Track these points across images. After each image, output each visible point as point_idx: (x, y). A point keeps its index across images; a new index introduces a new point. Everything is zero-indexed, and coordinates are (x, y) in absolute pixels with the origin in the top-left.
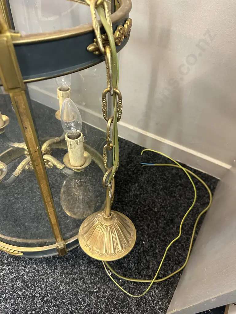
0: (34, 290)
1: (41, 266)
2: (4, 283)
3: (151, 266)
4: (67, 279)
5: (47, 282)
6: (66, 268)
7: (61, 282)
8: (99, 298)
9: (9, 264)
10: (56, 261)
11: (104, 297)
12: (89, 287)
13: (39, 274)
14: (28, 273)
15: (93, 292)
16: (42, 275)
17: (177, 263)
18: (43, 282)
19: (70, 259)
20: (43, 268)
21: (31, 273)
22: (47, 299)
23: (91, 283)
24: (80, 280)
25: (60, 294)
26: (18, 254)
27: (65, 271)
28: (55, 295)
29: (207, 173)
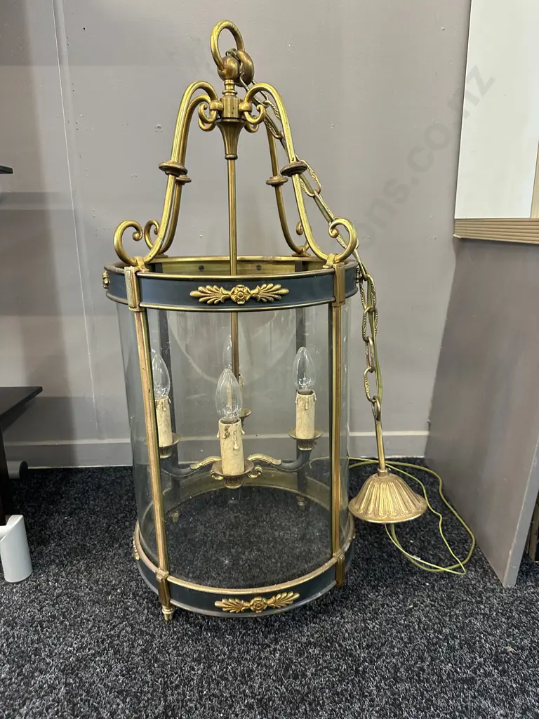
0: (340, 645)
4: (366, 614)
5: (347, 631)
6: (353, 606)
7: (364, 621)
8: (423, 610)
9: (276, 641)
11: (426, 606)
12: (400, 607)
13: (327, 629)
14: (312, 636)
15: (411, 609)
16: (332, 628)
17: (464, 541)
18: (342, 633)
19: (349, 596)
20: (325, 620)
21: (316, 633)
22: (367, 645)
23: (399, 603)
24: (383, 607)
25: (376, 631)
26: (293, 596)
27: (355, 609)
28: (371, 636)
29: (404, 457)
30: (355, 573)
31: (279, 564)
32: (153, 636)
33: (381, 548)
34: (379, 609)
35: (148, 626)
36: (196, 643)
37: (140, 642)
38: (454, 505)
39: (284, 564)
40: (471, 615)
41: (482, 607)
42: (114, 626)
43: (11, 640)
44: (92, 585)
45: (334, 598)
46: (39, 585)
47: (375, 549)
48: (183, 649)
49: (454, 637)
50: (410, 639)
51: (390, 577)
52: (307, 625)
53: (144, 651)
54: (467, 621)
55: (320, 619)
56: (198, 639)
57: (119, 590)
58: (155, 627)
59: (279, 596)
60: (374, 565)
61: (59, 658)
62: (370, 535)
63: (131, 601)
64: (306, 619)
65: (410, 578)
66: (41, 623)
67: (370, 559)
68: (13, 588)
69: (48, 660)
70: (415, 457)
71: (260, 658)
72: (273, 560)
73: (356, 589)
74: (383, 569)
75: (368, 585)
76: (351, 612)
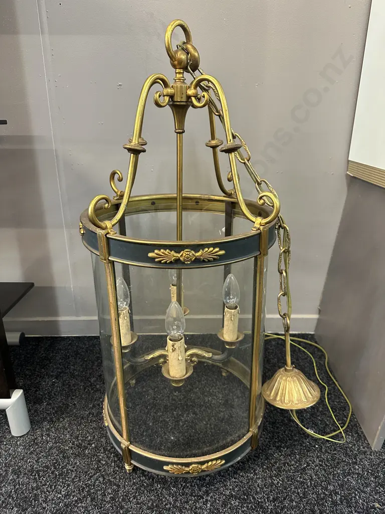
0: (254, 498)
2: (219, 512)
3: (328, 423)
4: (273, 472)
5: (258, 486)
6: (263, 464)
7: (271, 477)
8: (314, 469)
9: (207, 493)
11: (316, 466)
12: (297, 466)
13: (244, 483)
14: (233, 489)
15: (304, 468)
16: (248, 483)
17: (343, 409)
18: (255, 487)
19: (259, 455)
20: (242, 476)
21: (236, 487)
22: (273, 498)
23: (296, 462)
24: (285, 465)
25: (279, 487)
26: (221, 462)
27: (265, 467)
28: (276, 490)
29: (300, 332)
30: (264, 435)
31: (209, 426)
32: (118, 486)
33: (283, 413)
34: (282, 467)
35: (115, 477)
36: (150, 494)
37: (110, 491)
38: (336, 377)
39: (212, 426)
40: (349, 474)
41: (357, 467)
42: (91, 477)
43: (17, 487)
44: (74, 440)
45: (249, 456)
46: (36, 439)
47: (279, 414)
48: (140, 498)
49: (336, 493)
50: (304, 494)
51: (290, 439)
52: (229, 480)
53: (113, 499)
54: (346, 480)
55: (239, 475)
56: (151, 490)
57: (93, 445)
58: (120, 479)
59: (210, 463)
60: (278, 428)
61: (52, 503)
63: (102, 455)
64: (229, 474)
65: (304, 441)
66: (38, 472)
67: (275, 423)
68: (17, 442)
69: (44, 505)
70: (307, 333)
71: (196, 508)
72: (204, 423)
73: (265, 449)
74: (285, 432)
75: (273, 446)
76: (261, 470)
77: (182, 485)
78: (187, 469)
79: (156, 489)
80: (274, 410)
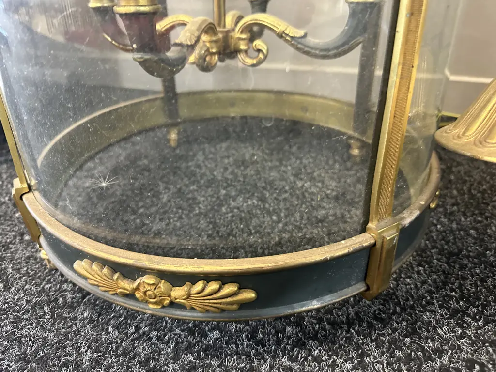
1: (310, 358)
6: (395, 344)
10: (348, 332)
19: (391, 319)
20: (318, 360)
26: (235, 294)
27: (399, 354)
30: (418, 273)
33: (483, 240)
36: (52, 324)
45: (357, 314)
52: (274, 358)
55: (309, 353)
56: (61, 316)
59: (200, 285)
60: (463, 267)
62: (464, 214)
64: (278, 343)
67: (457, 254)
72: (274, 218)
73: (412, 307)
74: (483, 280)
75: (441, 307)
76: (385, 358)
77: (138, 329)
78: (127, 285)
79: (75, 318)
80: (459, 230)
